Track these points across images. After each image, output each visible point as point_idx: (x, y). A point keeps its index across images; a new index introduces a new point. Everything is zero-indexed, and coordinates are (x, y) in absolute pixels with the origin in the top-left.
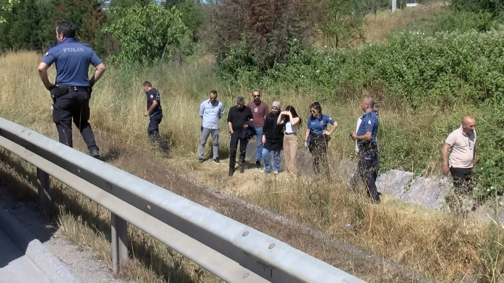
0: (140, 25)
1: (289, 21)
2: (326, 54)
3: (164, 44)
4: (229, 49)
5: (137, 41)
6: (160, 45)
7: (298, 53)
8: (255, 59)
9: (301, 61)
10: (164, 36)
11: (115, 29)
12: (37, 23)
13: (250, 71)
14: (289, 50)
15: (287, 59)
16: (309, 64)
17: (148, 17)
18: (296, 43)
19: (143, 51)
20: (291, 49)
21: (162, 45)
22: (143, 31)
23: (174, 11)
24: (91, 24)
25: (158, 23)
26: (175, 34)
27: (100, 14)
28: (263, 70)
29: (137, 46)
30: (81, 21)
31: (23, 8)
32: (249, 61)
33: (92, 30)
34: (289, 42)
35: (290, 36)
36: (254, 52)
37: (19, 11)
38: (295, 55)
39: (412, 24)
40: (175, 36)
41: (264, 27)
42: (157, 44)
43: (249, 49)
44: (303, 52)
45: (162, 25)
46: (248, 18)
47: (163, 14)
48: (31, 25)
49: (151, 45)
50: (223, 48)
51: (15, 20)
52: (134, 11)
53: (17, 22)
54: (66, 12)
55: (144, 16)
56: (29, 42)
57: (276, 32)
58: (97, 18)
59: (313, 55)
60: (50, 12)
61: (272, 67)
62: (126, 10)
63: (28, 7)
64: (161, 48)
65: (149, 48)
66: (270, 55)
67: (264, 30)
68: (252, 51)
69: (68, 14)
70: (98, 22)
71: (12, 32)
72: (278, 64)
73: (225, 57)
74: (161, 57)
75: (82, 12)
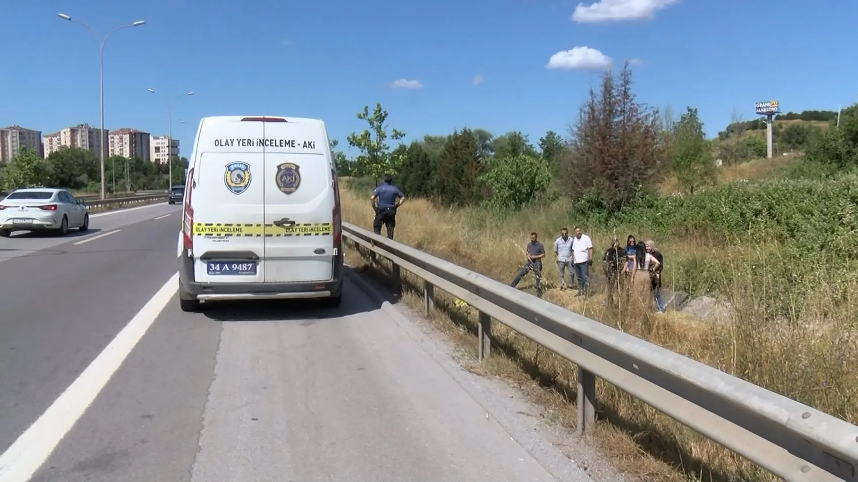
0: (510, 174)
1: (635, 170)
2: (667, 199)
3: (532, 191)
4: (582, 194)
5: (507, 188)
6: (527, 191)
7: (642, 198)
8: (605, 203)
9: (645, 205)
10: (532, 183)
11: (489, 178)
12: (428, 174)
13: (600, 213)
14: (635, 195)
15: (633, 203)
16: (652, 208)
17: (518, 166)
18: (641, 189)
19: (513, 197)
20: (637, 194)
21: (529, 191)
22: (512, 179)
23: (541, 161)
24: (471, 173)
25: (527, 172)
26: (542, 181)
27: (479, 164)
28: (611, 212)
29: (506, 192)
30: (463, 171)
31: (418, 161)
32: (599, 205)
33: (472, 179)
34: (635, 188)
35: (637, 183)
36: (603, 197)
37: (415, 165)
38: (640, 199)
39: (772, 173)
40: (542, 183)
41: (613, 174)
42: (525, 191)
43: (599, 194)
44: (647, 197)
45: (530, 173)
46: (599, 167)
47: (532, 164)
48: (423, 175)
49: (520, 191)
50: (578, 193)
51: (411, 172)
52: (506, 161)
53: (412, 174)
54: (451, 164)
55: (515, 166)
56: (420, 191)
57: (622, 179)
58: (476, 169)
59: (657, 200)
60: (438, 164)
61: (619, 210)
62: (499, 161)
63: (422, 161)
64: (529, 195)
65: (518, 194)
66: (618, 199)
67: (612, 178)
68: (602, 196)
69: (453, 165)
70: (477, 172)
71: (408, 183)
72: (624, 208)
73: (579, 201)
74: (528, 201)
75: (465, 163)
